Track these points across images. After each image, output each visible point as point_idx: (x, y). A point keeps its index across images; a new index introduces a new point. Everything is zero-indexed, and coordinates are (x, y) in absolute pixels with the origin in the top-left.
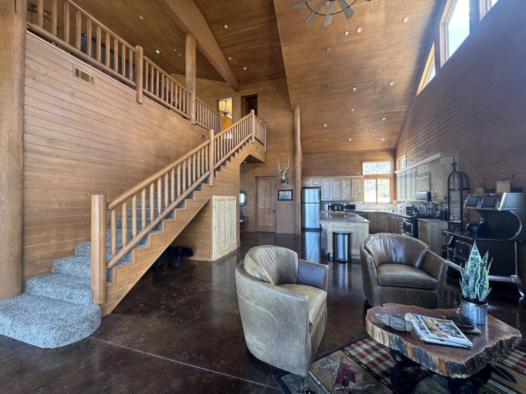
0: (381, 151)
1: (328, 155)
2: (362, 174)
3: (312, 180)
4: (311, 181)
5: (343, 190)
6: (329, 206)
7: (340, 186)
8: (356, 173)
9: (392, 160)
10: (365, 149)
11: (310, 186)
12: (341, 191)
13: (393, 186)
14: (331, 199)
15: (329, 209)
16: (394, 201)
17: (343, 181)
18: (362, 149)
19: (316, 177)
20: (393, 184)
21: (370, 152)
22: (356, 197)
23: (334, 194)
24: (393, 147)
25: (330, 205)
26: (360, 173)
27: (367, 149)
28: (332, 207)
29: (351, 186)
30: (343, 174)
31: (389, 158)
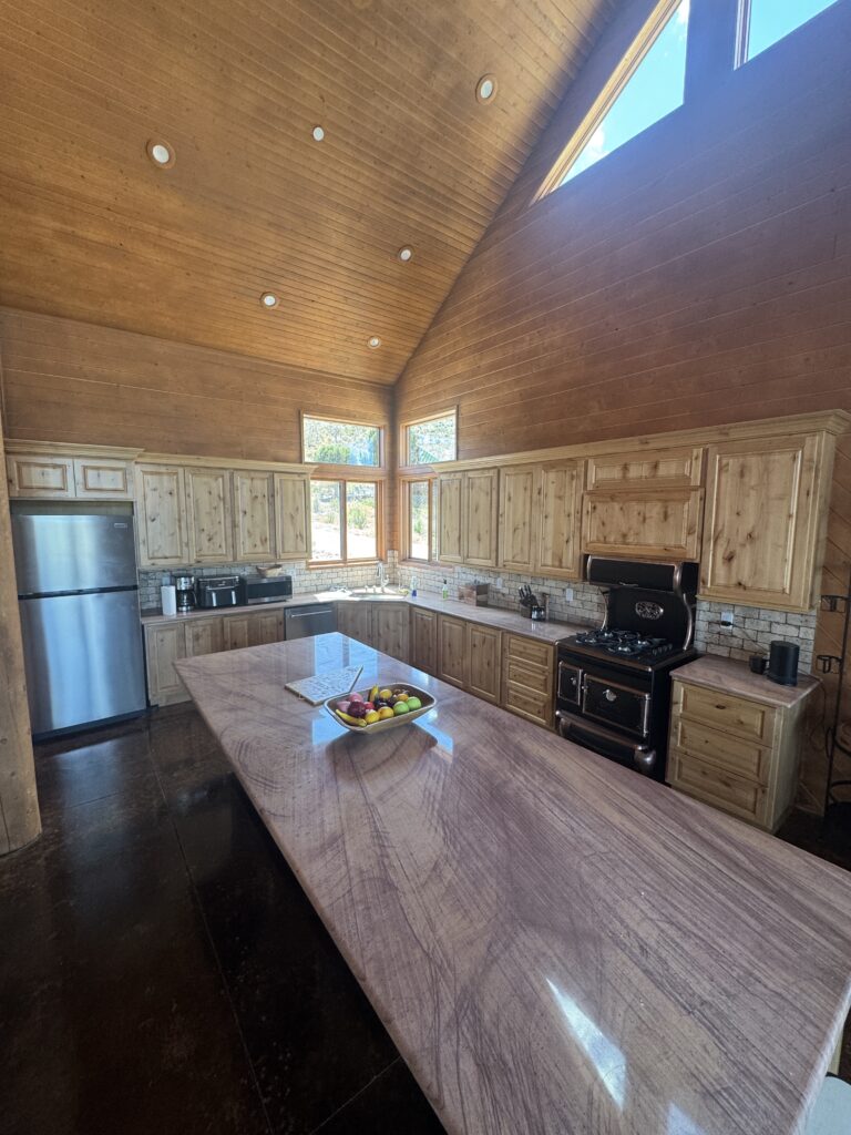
0: (359, 384)
1: (160, 347)
2: (300, 460)
3: (79, 463)
4: (75, 466)
5: (240, 518)
6: (178, 593)
7: (229, 501)
8: (282, 453)
9: (383, 423)
10: (310, 364)
11: (70, 495)
12: (234, 525)
13: (385, 510)
14: (190, 558)
15: (179, 604)
16: (389, 553)
17: (238, 481)
18: (300, 361)
19: (104, 450)
20: (385, 502)
21: (328, 380)
22: (289, 545)
23: (204, 537)
24: (390, 378)
25: (184, 584)
26: (293, 455)
27: (317, 365)
28: (195, 598)
29: (272, 504)
30: (230, 449)
31: (377, 412)
